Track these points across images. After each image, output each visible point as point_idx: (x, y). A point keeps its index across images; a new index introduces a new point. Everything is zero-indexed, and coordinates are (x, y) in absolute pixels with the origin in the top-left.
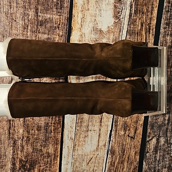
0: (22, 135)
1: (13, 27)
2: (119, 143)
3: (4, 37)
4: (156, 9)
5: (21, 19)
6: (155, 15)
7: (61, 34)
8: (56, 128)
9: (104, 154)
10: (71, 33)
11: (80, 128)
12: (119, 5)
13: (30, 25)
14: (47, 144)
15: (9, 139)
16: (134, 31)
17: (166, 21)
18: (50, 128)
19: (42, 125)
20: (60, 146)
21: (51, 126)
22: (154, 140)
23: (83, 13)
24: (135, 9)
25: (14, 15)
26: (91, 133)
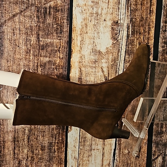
0: (26, 155)
1: (17, 52)
2: (124, 162)
3: (8, 62)
4: (153, 30)
5: (23, 44)
6: (152, 35)
7: (61, 56)
8: (60, 148)
10: (71, 55)
11: (84, 147)
12: (116, 28)
13: (32, 49)
14: (51, 164)
15: (14, 159)
16: (132, 51)
17: (164, 40)
18: (54, 148)
19: (46, 145)
20: (64, 165)
21: (55, 145)
22: (160, 159)
23: (82, 36)
24: (132, 30)
25: (17, 41)
26: (95, 152)
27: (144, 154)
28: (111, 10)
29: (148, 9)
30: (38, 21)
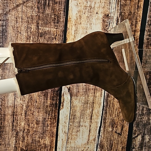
0: (23, 128)
1: (18, 38)
2: (108, 139)
5: (25, 31)
6: (139, 28)
8: (52, 123)
9: (94, 147)
11: (73, 123)
12: (107, 20)
13: (32, 36)
14: (44, 136)
15: (13, 131)
17: (149, 33)
18: (47, 122)
19: (40, 119)
20: (55, 138)
21: (48, 120)
22: (140, 138)
23: (76, 26)
25: (19, 28)
26: (83, 129)
27: (126, 133)
28: (103, 4)
29: (136, 5)
30: (38, 12)
